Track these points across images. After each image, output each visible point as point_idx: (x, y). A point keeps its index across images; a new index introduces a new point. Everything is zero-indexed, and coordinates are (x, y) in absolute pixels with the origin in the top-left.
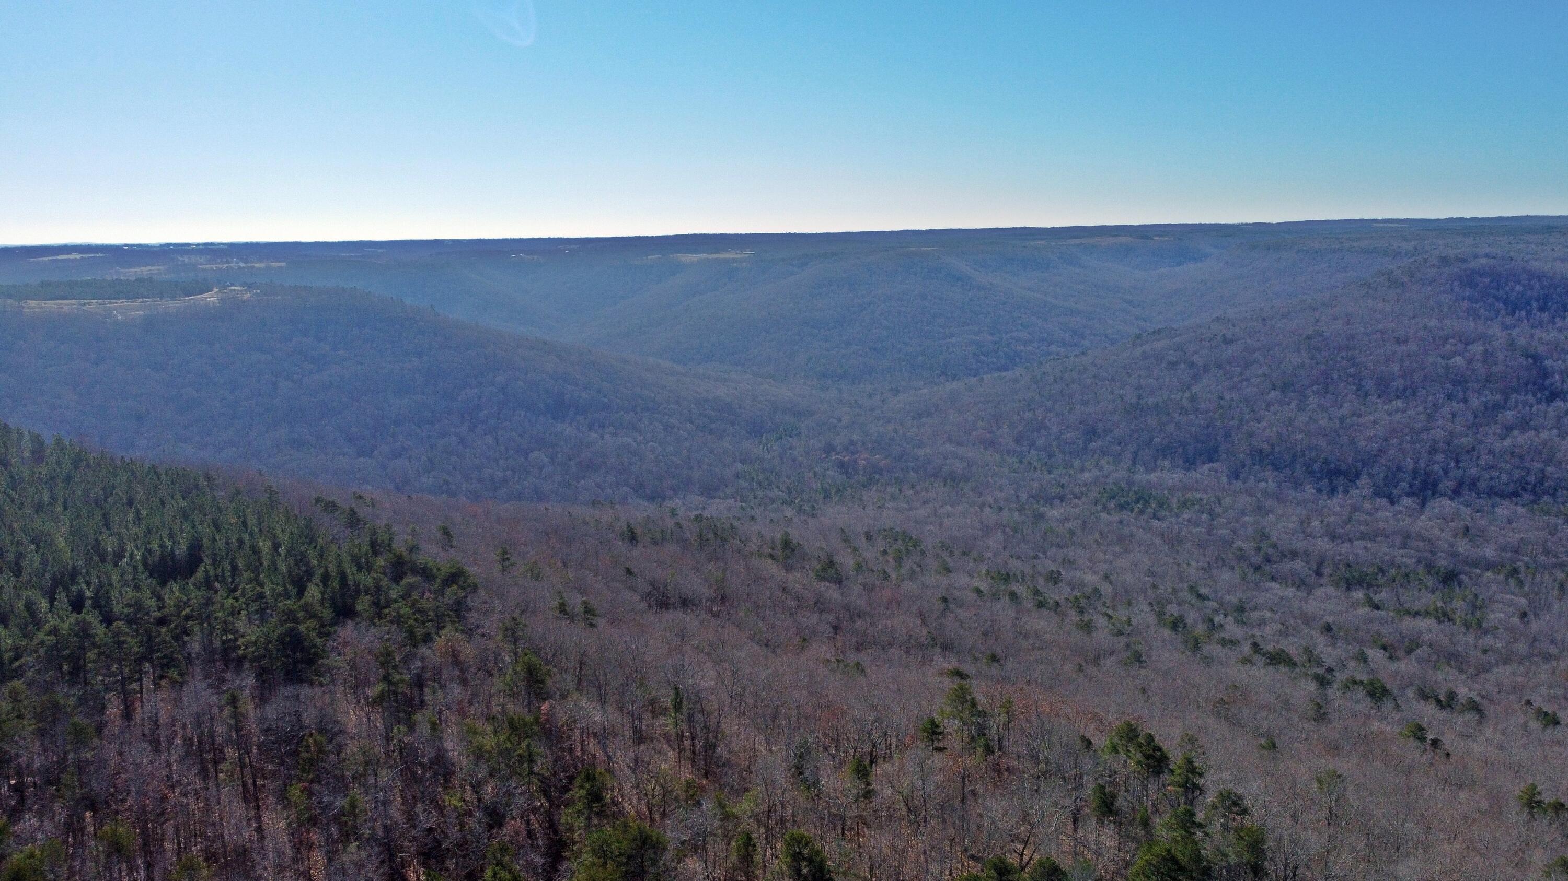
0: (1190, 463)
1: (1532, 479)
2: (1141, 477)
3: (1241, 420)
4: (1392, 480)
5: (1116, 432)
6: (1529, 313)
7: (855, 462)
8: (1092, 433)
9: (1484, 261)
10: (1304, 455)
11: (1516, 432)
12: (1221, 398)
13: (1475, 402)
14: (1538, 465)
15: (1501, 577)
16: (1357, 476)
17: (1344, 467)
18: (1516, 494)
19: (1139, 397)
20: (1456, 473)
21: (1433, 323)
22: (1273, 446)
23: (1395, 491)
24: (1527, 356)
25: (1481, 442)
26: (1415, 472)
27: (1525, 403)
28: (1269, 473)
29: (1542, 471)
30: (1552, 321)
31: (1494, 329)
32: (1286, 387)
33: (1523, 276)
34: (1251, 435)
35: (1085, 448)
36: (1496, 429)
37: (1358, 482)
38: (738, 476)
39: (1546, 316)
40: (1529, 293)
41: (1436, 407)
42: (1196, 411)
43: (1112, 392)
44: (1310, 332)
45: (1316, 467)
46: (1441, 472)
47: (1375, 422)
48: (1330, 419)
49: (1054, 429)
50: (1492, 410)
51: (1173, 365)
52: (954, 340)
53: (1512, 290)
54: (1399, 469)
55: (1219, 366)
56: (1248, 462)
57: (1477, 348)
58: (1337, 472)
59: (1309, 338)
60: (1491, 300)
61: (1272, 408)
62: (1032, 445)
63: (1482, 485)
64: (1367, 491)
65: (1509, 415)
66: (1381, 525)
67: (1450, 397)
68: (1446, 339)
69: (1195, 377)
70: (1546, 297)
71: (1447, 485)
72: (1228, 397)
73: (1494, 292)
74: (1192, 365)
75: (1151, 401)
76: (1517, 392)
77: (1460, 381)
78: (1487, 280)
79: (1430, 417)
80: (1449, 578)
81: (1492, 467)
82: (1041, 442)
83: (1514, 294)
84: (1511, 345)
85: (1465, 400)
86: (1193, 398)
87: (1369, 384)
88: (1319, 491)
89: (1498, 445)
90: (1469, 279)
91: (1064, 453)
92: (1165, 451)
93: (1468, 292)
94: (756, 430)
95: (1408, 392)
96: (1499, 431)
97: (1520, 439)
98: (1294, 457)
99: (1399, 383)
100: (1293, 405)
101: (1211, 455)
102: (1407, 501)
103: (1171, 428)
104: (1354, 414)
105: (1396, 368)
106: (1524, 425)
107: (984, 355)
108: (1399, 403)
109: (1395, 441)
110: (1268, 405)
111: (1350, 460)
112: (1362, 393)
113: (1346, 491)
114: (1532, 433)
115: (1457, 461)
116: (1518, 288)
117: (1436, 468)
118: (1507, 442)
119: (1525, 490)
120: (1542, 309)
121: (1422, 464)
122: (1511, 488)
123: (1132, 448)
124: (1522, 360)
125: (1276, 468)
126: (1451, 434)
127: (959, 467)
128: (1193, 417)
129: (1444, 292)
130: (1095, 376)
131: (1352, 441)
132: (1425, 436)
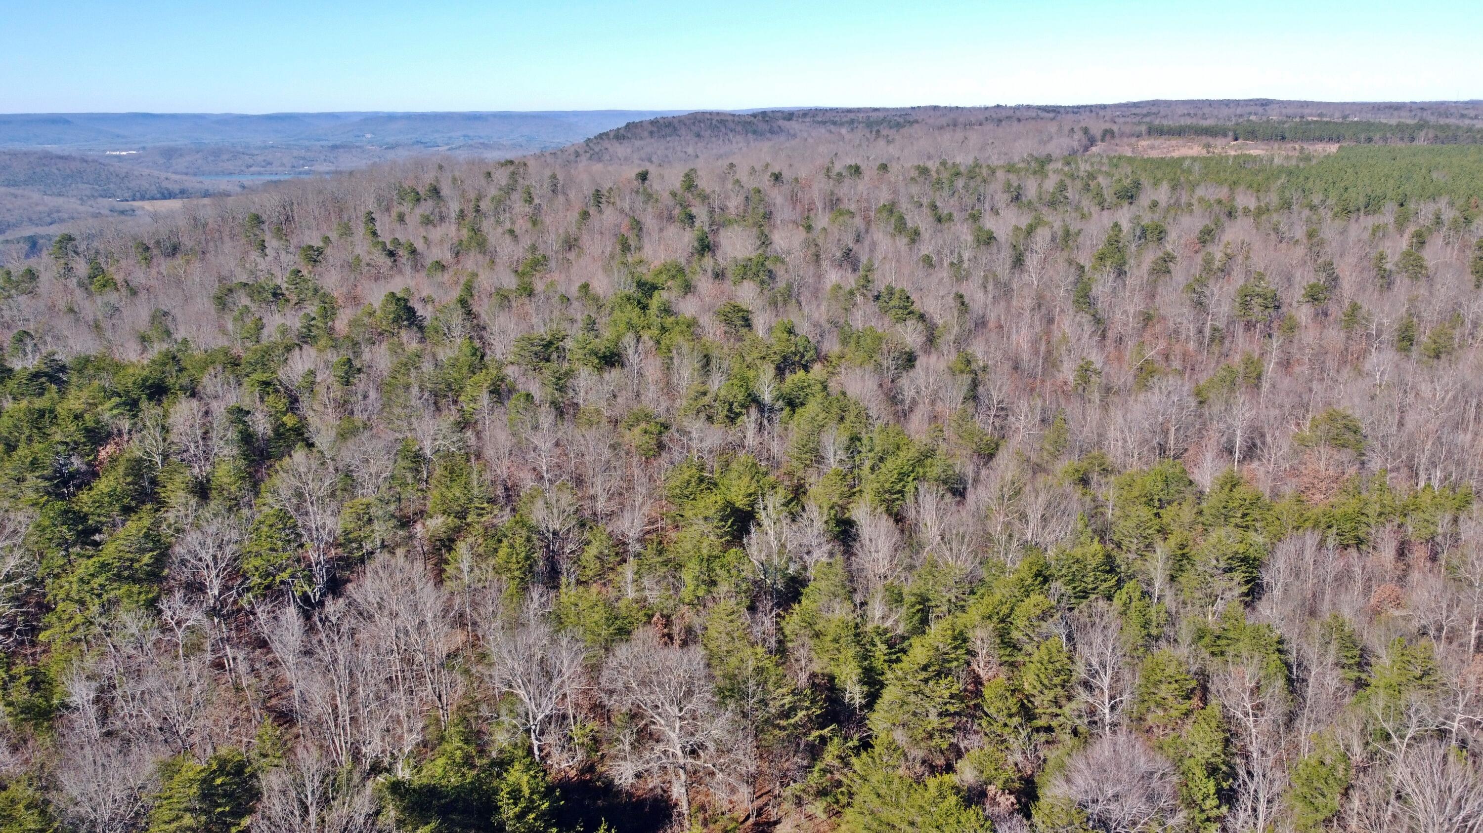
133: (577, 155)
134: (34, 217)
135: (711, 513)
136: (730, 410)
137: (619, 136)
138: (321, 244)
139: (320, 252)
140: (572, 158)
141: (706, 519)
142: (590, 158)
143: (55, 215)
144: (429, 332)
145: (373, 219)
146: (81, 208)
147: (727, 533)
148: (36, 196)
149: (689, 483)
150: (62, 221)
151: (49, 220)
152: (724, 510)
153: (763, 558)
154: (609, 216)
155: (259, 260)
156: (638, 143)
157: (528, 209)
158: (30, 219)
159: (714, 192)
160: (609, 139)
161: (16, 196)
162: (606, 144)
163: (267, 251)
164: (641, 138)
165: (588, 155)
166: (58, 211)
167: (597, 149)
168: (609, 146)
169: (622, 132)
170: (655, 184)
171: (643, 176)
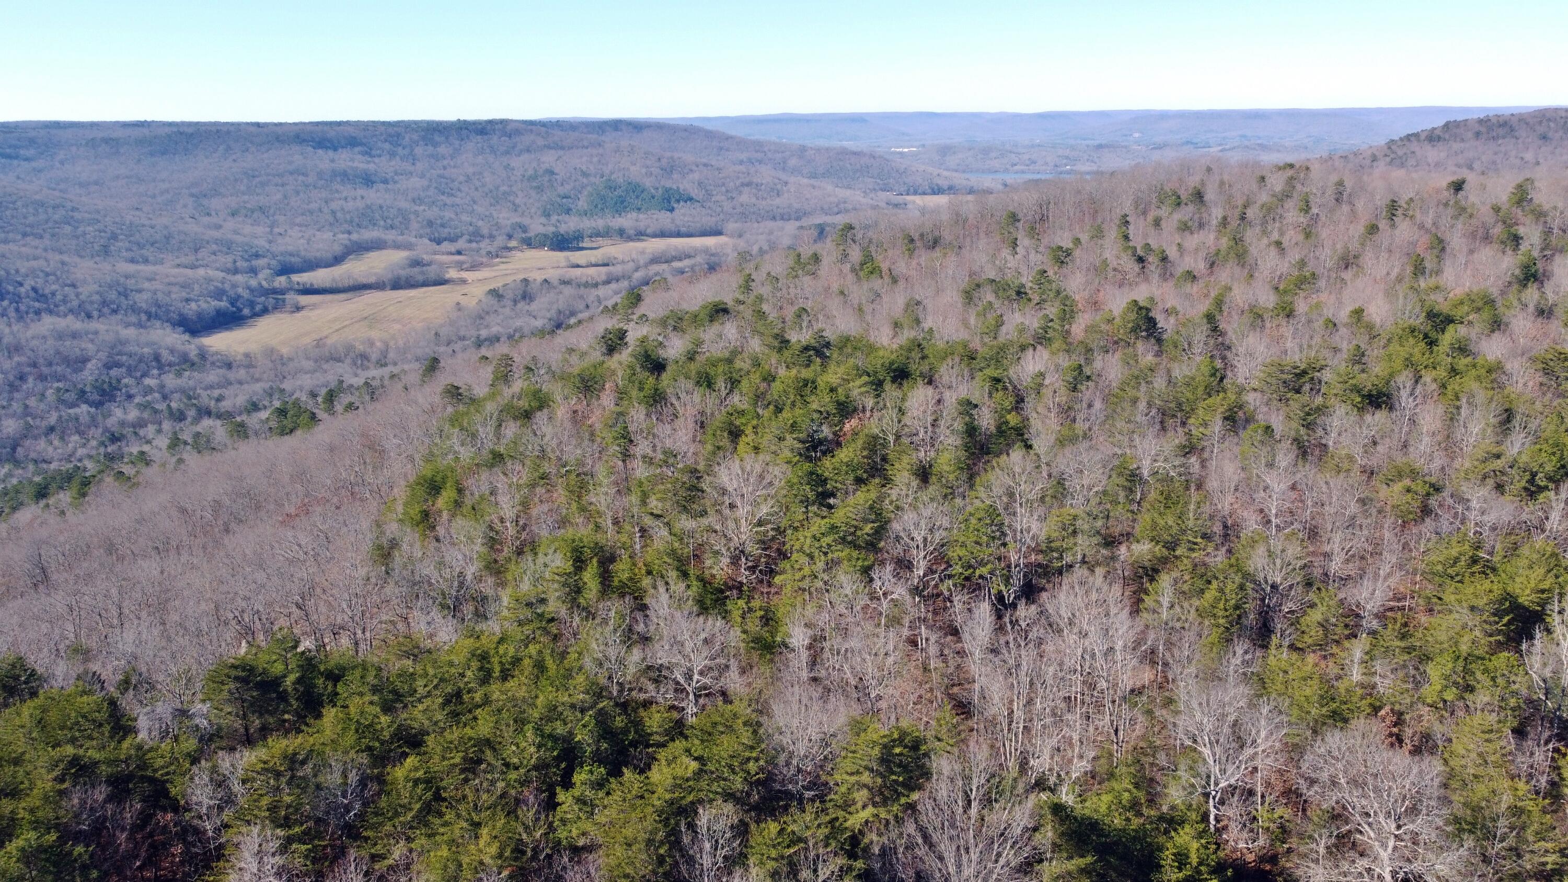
133: (1374, 159)
134: (826, 207)
135: (1481, 603)
136: (1532, 481)
137: (1433, 137)
138: (1071, 245)
139: (1068, 253)
140: (1368, 162)
141: (1473, 608)
142: (1391, 163)
143: (842, 206)
144: (1170, 348)
145: (1127, 222)
146: (864, 201)
147: (1499, 632)
148: (830, 188)
149: (1456, 560)
150: (847, 211)
151: (836, 210)
152: (1501, 604)
153: (1548, 673)
154: (1404, 231)
155: (1009, 258)
156: (1456, 146)
157: (1303, 219)
158: (822, 209)
159: (1555, 208)
160: (1419, 141)
161: (814, 187)
162: (1414, 146)
163: (1018, 249)
164: (1463, 140)
165: (1388, 159)
166: (845, 202)
167: (1400, 153)
168: (1417, 149)
169: (1437, 132)
170: (1472, 196)
171: (1458, 186)
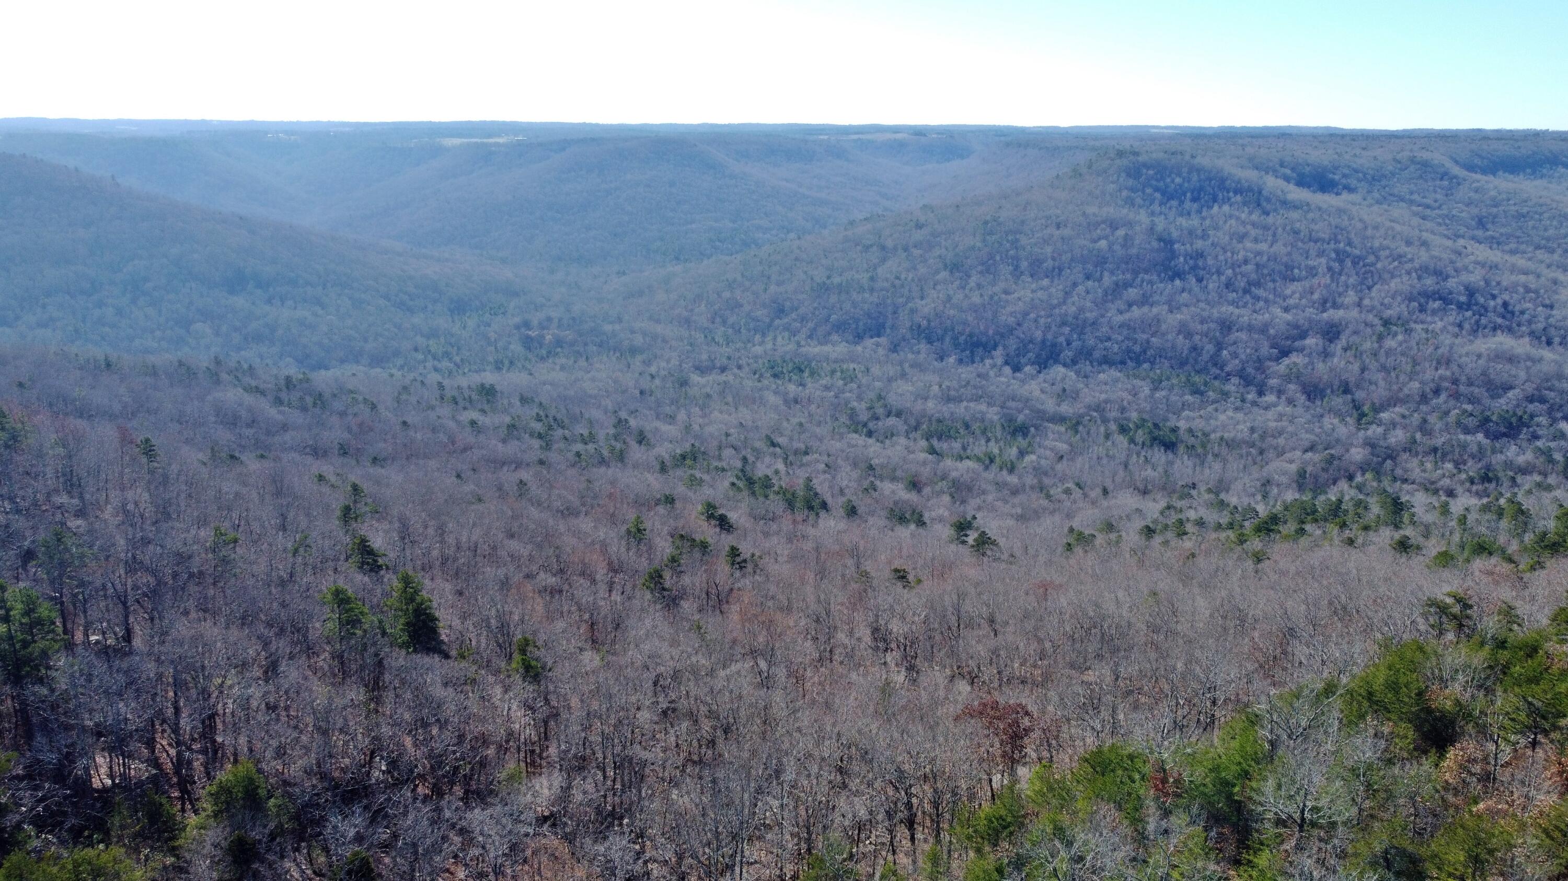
0: (859, 338)
1: (1137, 348)
2: (814, 349)
3: (908, 298)
4: (1022, 350)
5: (802, 310)
6: (1182, 202)
7: (543, 337)
8: (781, 311)
9: (1154, 155)
10: (953, 330)
11: (1135, 308)
12: (898, 278)
13: (1107, 280)
14: (1145, 336)
15: (1063, 429)
16: (995, 348)
17: (984, 339)
18: (1123, 363)
19: (829, 277)
20: (1076, 344)
21: (1091, 210)
22: (929, 321)
23: (1023, 361)
24: (1160, 239)
25: (1103, 316)
26: (1044, 342)
27: (1151, 283)
28: (923, 346)
29: (1148, 342)
30: (1199, 211)
31: (1143, 217)
32: (954, 267)
33: (1185, 170)
34: (913, 311)
35: (770, 325)
36: (1120, 304)
37: (993, 352)
38: (416, 350)
39: (1196, 206)
40: (1186, 185)
41: (1075, 285)
42: (872, 290)
43: (806, 273)
44: (988, 218)
45: (962, 339)
46: (1064, 344)
47: (1019, 299)
48: (981, 295)
49: (747, 308)
50: (1118, 289)
51: (867, 248)
52: (694, 226)
53: (1173, 181)
54: (1031, 342)
55: (906, 249)
56: (908, 336)
57: (1121, 232)
58: (977, 344)
59: (986, 223)
60: (1149, 191)
61: (938, 287)
62: (724, 322)
63: (1097, 354)
64: (999, 361)
65: (1132, 293)
66: (992, 388)
67: (1088, 277)
68: (1098, 224)
69: (884, 260)
70: (1201, 189)
71: (1068, 354)
72: (903, 276)
73: (1154, 183)
74: (883, 248)
75: (836, 280)
76: (1146, 271)
77: (1101, 261)
78: (1151, 172)
79: (1067, 294)
80: (1021, 430)
81: (1109, 339)
82: (731, 320)
83: (1173, 186)
84: (1151, 230)
85: (1100, 280)
86: (872, 279)
87: (1024, 264)
88: (961, 361)
89: (1120, 319)
90: (1134, 172)
91: (749, 330)
92: (840, 327)
93: (1130, 182)
94: (459, 308)
95: (1057, 272)
96: (1123, 307)
97: (1136, 312)
98: (946, 331)
99: (1049, 264)
100: (958, 282)
101: (878, 332)
102: (1028, 369)
103: (847, 306)
104: (1006, 292)
105: (1049, 250)
106: (1145, 300)
107: (720, 241)
108: (1046, 282)
109: (1032, 316)
110: (935, 285)
111: (991, 332)
112: (1017, 273)
113: (982, 360)
114: (1146, 309)
115: (1082, 333)
116: (1178, 180)
117: (1062, 339)
118: (1127, 316)
119: (1131, 358)
120: (1194, 200)
121: (1049, 336)
122: (1118, 358)
123: (811, 325)
124: (1155, 244)
125: (930, 342)
126: (1081, 310)
127: (639, 340)
128: (867, 295)
129: (1112, 182)
130: (796, 259)
131: (995, 315)
132: (1057, 311)
